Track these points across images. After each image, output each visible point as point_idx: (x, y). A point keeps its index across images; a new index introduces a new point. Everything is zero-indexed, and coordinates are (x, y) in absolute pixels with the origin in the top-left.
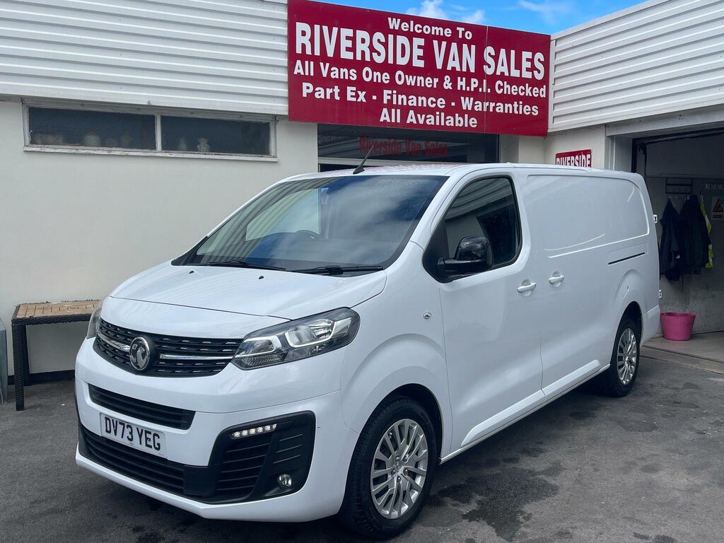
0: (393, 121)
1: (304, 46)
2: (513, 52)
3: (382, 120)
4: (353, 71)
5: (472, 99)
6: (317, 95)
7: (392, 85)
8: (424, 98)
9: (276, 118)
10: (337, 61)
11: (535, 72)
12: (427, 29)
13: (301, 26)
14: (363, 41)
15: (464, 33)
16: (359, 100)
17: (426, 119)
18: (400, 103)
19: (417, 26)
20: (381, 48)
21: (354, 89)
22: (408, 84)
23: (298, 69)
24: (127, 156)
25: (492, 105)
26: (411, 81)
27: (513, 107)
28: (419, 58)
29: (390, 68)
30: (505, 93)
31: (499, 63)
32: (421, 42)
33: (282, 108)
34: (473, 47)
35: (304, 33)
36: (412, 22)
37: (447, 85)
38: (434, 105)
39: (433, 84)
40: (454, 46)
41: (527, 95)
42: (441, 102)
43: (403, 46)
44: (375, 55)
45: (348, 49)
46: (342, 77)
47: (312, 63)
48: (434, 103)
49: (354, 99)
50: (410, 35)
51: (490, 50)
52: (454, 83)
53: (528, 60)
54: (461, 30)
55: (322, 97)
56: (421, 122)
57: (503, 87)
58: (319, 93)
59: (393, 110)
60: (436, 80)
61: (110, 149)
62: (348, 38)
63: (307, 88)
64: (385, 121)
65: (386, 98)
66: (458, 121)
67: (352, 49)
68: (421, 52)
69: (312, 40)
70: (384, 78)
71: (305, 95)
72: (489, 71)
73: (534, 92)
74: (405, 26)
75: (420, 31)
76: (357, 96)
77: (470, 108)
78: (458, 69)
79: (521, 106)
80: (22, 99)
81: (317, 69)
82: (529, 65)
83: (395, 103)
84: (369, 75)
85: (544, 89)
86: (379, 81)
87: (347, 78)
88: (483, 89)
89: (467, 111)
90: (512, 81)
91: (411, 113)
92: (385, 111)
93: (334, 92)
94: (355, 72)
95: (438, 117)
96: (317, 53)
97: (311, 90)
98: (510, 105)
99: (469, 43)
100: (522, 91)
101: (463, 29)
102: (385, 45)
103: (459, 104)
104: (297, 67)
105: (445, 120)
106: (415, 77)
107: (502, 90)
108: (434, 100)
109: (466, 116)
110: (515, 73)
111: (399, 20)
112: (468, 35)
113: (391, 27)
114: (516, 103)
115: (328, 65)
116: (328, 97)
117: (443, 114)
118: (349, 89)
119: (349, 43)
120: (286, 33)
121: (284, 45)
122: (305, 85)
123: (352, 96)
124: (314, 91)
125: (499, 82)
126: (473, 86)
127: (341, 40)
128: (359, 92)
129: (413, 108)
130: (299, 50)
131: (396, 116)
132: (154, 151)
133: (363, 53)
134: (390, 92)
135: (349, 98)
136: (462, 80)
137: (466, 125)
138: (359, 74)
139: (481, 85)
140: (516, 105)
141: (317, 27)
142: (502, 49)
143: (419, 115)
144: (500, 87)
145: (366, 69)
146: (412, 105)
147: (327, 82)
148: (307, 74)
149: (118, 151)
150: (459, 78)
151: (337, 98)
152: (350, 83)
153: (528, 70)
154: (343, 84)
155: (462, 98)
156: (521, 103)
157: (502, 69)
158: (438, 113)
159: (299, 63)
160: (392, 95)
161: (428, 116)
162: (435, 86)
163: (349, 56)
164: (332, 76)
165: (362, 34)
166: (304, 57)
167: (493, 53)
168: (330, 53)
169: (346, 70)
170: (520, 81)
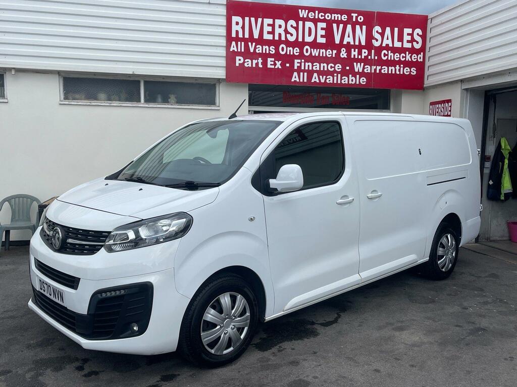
0: (301, 81)
1: (237, 32)
2: (396, 30)
3: (293, 80)
4: (272, 48)
5: (362, 64)
6: (246, 65)
7: (301, 56)
8: (325, 65)
9: (219, 81)
10: (261, 41)
11: (415, 43)
12: (328, 16)
13: (235, 19)
14: (280, 26)
15: (357, 17)
16: (276, 67)
17: (326, 79)
18: (307, 68)
19: (320, 14)
20: (293, 31)
21: (273, 59)
22: (313, 55)
23: (233, 47)
24: (121, 106)
25: (379, 68)
26: (315, 53)
27: (395, 70)
28: (322, 36)
29: (300, 44)
30: (389, 59)
31: (385, 38)
32: (324, 25)
33: (221, 73)
34: (364, 27)
35: (237, 23)
36: (317, 12)
37: (343, 54)
38: (333, 69)
39: (332, 54)
40: (349, 27)
41: (407, 60)
42: (338, 67)
43: (310, 29)
44: (288, 36)
45: (269, 33)
46: (264, 52)
47: (243, 43)
48: (333, 67)
49: (273, 67)
50: (315, 21)
51: (378, 28)
52: (349, 53)
53: (408, 34)
54: (354, 15)
55: (250, 65)
56: (323, 81)
57: (388, 55)
58: (247, 63)
59: (302, 74)
60: (335, 52)
61: (111, 102)
62: (269, 25)
63: (239, 60)
64: (295, 81)
65: (296, 65)
66: (351, 80)
67: (273, 33)
68: (323, 33)
69: (243, 28)
70: (295, 51)
71: (237, 65)
72: (376, 44)
73: (413, 57)
74: (311, 15)
75: (323, 18)
76: (275, 64)
77: (361, 71)
78: (352, 43)
79: (402, 68)
80: (59, 73)
81: (247, 47)
82: (409, 38)
83: (303, 68)
84: (284, 50)
85: (421, 55)
86: (292, 54)
87: (267, 52)
88: (371, 57)
89: (358, 73)
90: (395, 50)
91: (315, 75)
92: (295, 74)
93: (258, 62)
94: (274, 48)
95: (335, 78)
96: (247, 36)
97: (242, 62)
98: (393, 68)
99: (361, 25)
100: (403, 57)
101: (356, 15)
102: (297, 29)
103: (352, 68)
104: (232, 46)
105: (341, 79)
106: (318, 50)
107: (386, 57)
108: (333, 65)
109: (358, 76)
110: (398, 44)
111: (307, 11)
112: (361, 19)
113: (301, 16)
114: (398, 66)
115: (254, 44)
116: (254, 66)
117: (339, 75)
118: (269, 60)
119: (270, 29)
120: (225, 24)
121: (223, 31)
122: (238, 58)
123: (271, 65)
124: (244, 62)
125: (385, 51)
126: (364, 55)
127: (265, 27)
128: (277, 62)
129: (316, 71)
130: (234, 35)
131: (304, 77)
132: (139, 103)
133: (280, 35)
134: (299, 61)
135: (269, 66)
136: (355, 51)
137: (358, 83)
138: (277, 49)
139: (370, 54)
140: (398, 67)
141: (247, 19)
142: (387, 28)
143: (321, 77)
144: (385, 55)
145: (283, 45)
146: (316, 69)
147: (254, 56)
148: (239, 50)
149: (116, 103)
150: (353, 50)
151: (260, 66)
152: (270, 56)
153: (408, 41)
154: (265, 56)
155: (355, 64)
156: (402, 66)
157: (387, 42)
158: (335, 75)
159: (234, 43)
160: (301, 63)
161: (328, 77)
162: (334, 56)
163: (270, 37)
164: (257, 51)
165: (279, 22)
166: (237, 39)
167: (380, 31)
168: (256, 36)
169: (267, 47)
170: (402, 50)
